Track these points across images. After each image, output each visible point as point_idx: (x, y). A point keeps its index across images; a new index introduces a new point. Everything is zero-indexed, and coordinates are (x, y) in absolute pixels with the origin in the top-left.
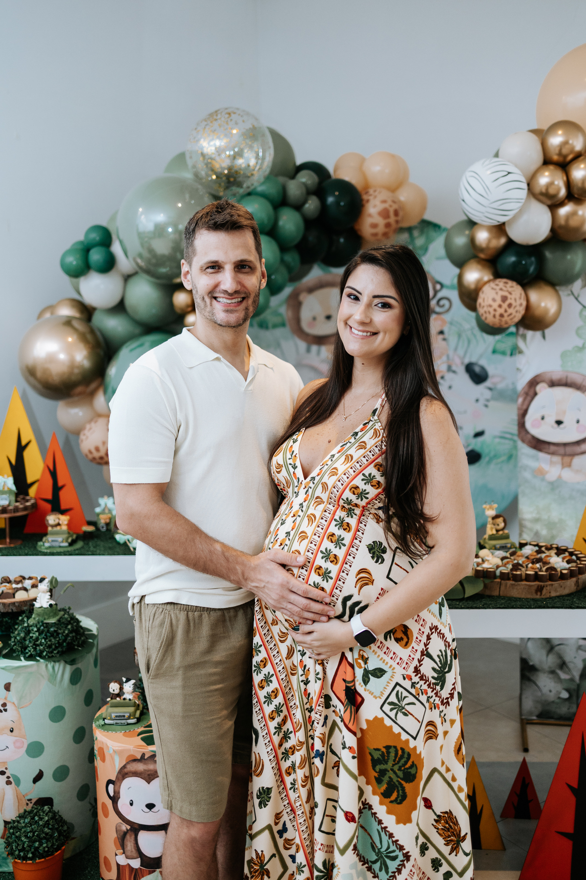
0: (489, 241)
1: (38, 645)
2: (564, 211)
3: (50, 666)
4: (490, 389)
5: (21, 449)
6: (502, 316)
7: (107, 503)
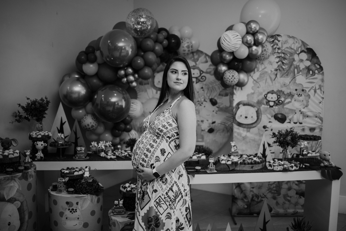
1: (87, 189)
2: (253, 48)
3: (91, 196)
4: (218, 107)
5: (62, 124)
6: (232, 81)
7: (94, 144)
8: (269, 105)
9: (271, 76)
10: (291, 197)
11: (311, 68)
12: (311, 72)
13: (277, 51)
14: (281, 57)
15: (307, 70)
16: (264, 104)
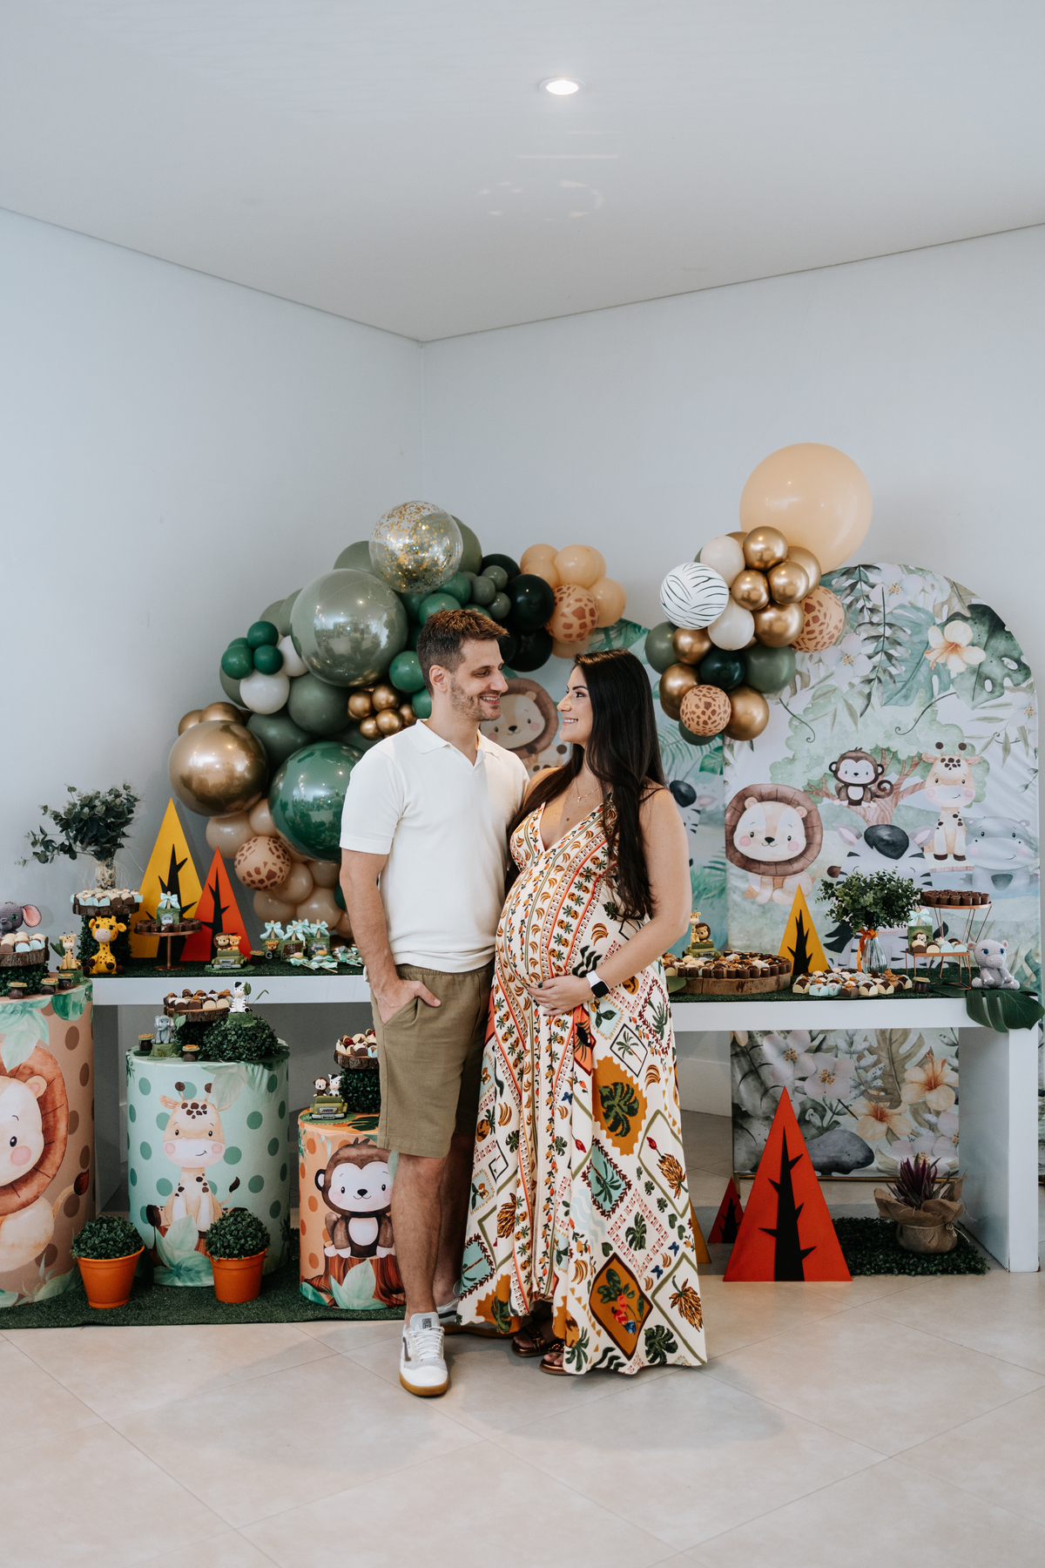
0: (692, 645)
1: (237, 1048)
2: (768, 616)
3: (250, 1068)
4: (698, 812)
5: (175, 868)
6: (705, 723)
7: (273, 927)
8: (849, 798)
9: (850, 702)
10: (938, 1113)
11: (986, 670)
12: (988, 684)
13: (867, 620)
14: (882, 639)
15: (974, 678)
16: (828, 796)
